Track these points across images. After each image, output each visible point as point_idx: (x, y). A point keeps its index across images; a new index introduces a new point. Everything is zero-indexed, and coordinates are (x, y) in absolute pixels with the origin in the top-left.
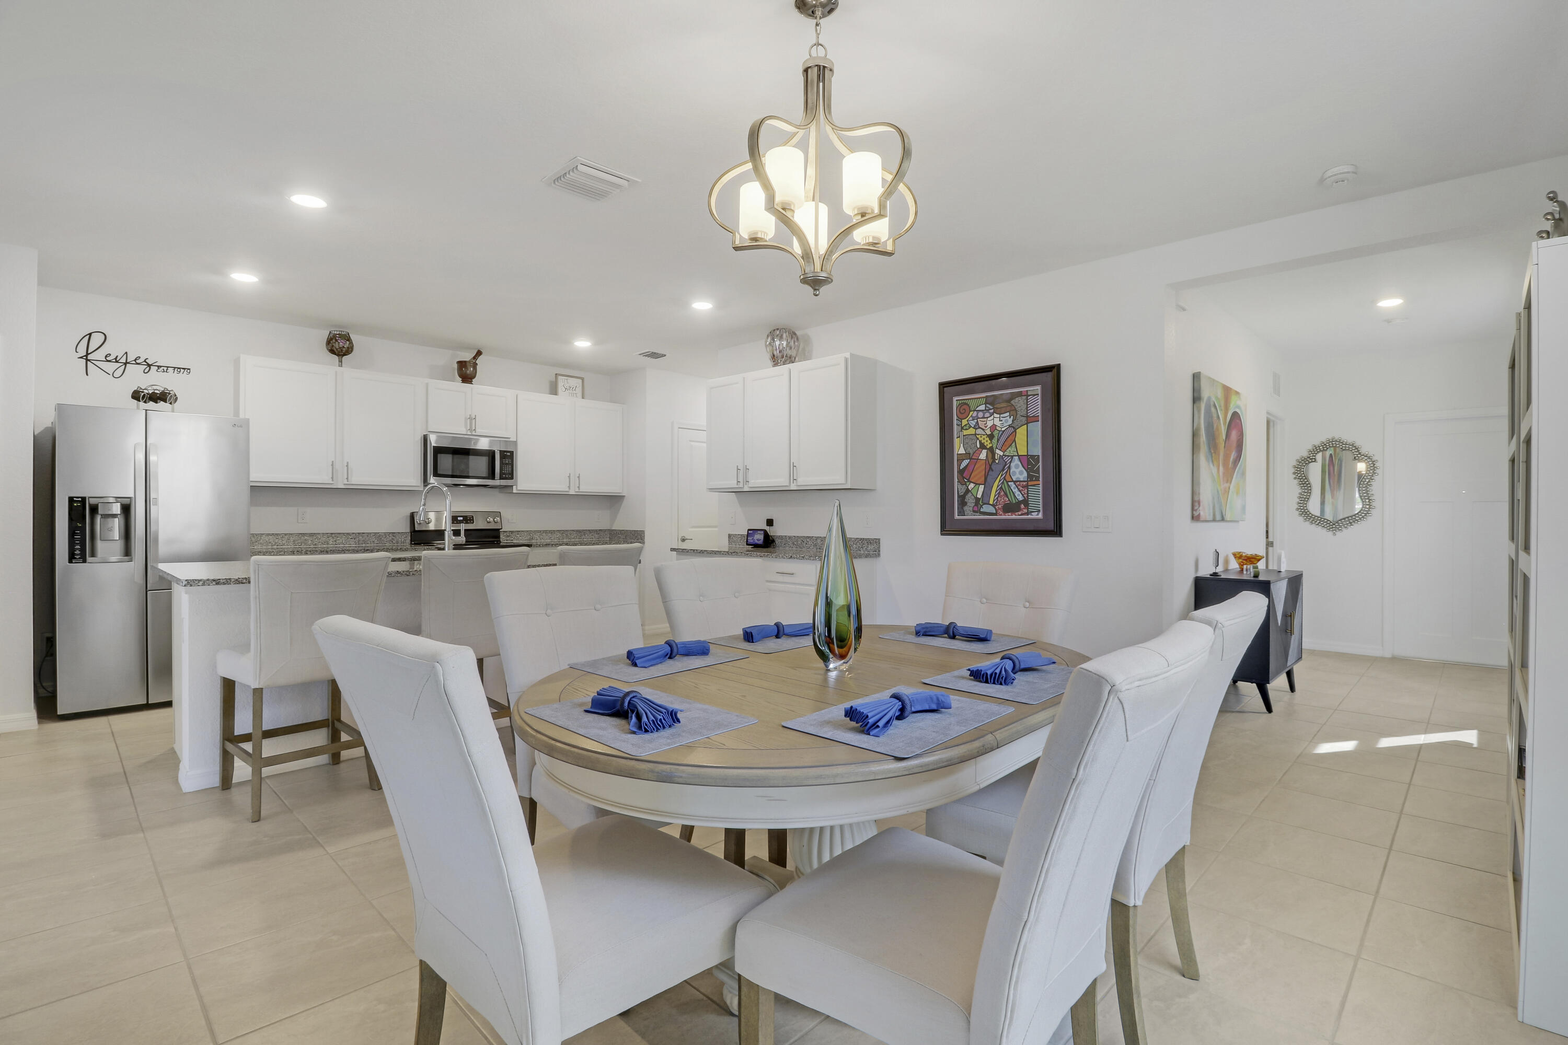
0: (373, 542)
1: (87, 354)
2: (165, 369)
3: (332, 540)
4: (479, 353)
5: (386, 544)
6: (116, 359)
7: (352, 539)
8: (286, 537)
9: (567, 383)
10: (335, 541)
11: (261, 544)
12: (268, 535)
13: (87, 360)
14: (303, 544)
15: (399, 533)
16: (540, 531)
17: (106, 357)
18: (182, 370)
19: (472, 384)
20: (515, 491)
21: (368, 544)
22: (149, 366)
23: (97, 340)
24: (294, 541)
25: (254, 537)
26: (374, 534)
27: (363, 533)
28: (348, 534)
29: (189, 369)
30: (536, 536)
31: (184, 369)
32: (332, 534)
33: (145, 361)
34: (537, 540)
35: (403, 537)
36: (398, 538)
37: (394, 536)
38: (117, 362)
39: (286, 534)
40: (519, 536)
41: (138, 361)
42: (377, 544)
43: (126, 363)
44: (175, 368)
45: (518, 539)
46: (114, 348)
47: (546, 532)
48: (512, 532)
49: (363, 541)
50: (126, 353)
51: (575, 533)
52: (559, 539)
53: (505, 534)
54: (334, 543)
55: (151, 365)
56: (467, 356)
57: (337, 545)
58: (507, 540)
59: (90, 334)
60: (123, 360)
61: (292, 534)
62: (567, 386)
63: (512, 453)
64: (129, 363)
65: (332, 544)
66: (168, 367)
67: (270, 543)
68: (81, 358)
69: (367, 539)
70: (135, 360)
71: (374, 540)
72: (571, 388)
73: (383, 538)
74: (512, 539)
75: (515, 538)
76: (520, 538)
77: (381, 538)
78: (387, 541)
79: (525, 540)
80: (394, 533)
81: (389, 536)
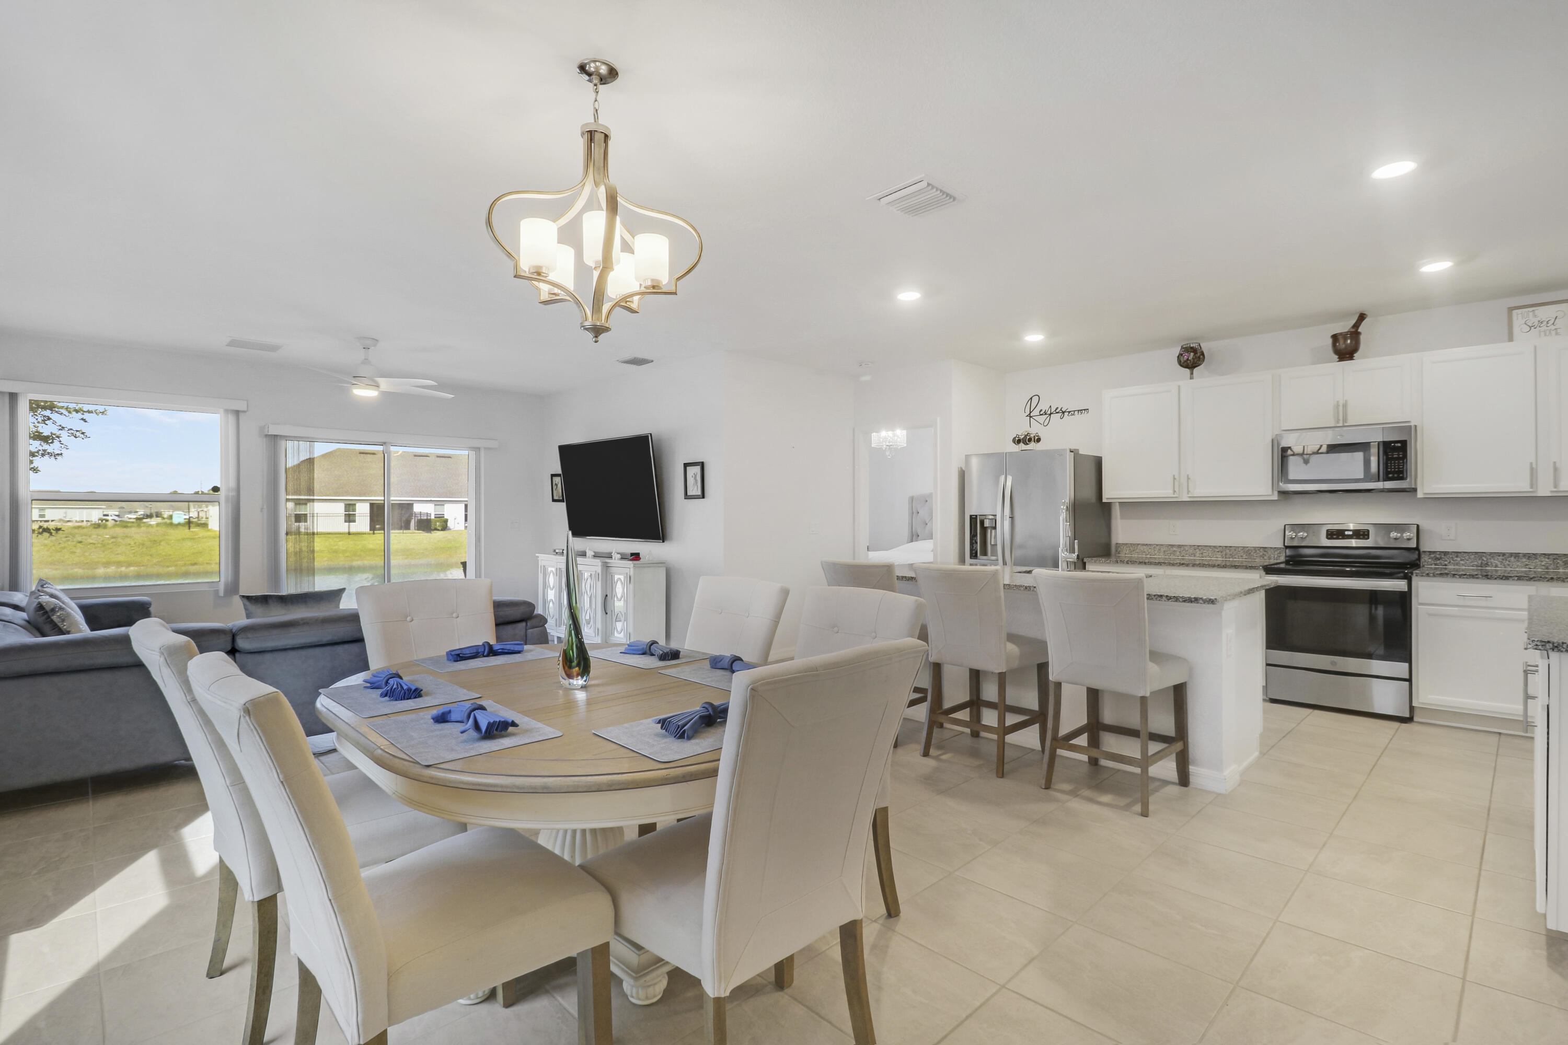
0: (1242, 556)
1: (1030, 412)
2: (1073, 412)
3: (1198, 552)
4: (1362, 317)
5: (1256, 560)
6: (1045, 412)
7: (1218, 552)
8: (1158, 547)
9: (1535, 316)
10: (1202, 554)
11: (1137, 553)
12: (1143, 545)
13: (1030, 417)
14: (1172, 555)
15: (1271, 548)
16: (1504, 554)
17: (1040, 412)
18: (1083, 411)
19: (1353, 360)
20: (1420, 494)
21: (1235, 558)
22: (1063, 413)
23: (1035, 400)
24: (1164, 551)
25: (1132, 546)
26: (1242, 548)
27: (1231, 547)
28: (1214, 547)
29: (1088, 409)
30: (1495, 561)
31: (1085, 410)
32: (1199, 546)
33: (1061, 410)
34: (1496, 566)
35: (1276, 553)
36: (1269, 553)
37: (1265, 551)
38: (1046, 414)
39: (1157, 545)
40: (1459, 559)
41: (1057, 411)
42: (1246, 559)
43: (1051, 414)
44: (1079, 410)
45: (1457, 564)
46: (1044, 406)
47: (1516, 555)
48: (1446, 553)
49: (1231, 555)
50: (1050, 406)
52: (1547, 568)
53: (1432, 556)
54: (1201, 555)
55: (1065, 412)
56: (1345, 326)
57: (1203, 557)
58: (1436, 565)
59: (1031, 398)
60: (1049, 412)
61: (1162, 545)
62: (1533, 320)
63: (1404, 443)
64: (1052, 413)
65: (1199, 557)
66: (1074, 411)
67: (1144, 552)
68: (1027, 416)
69: (1235, 553)
70: (1055, 411)
71: (1242, 554)
72: (1545, 323)
73: (1252, 553)
74: (1446, 563)
75: (1452, 562)
76: (1463, 562)
77: (1250, 553)
78: (1256, 557)
79: (1473, 566)
80: (1266, 548)
81: (1260, 551)
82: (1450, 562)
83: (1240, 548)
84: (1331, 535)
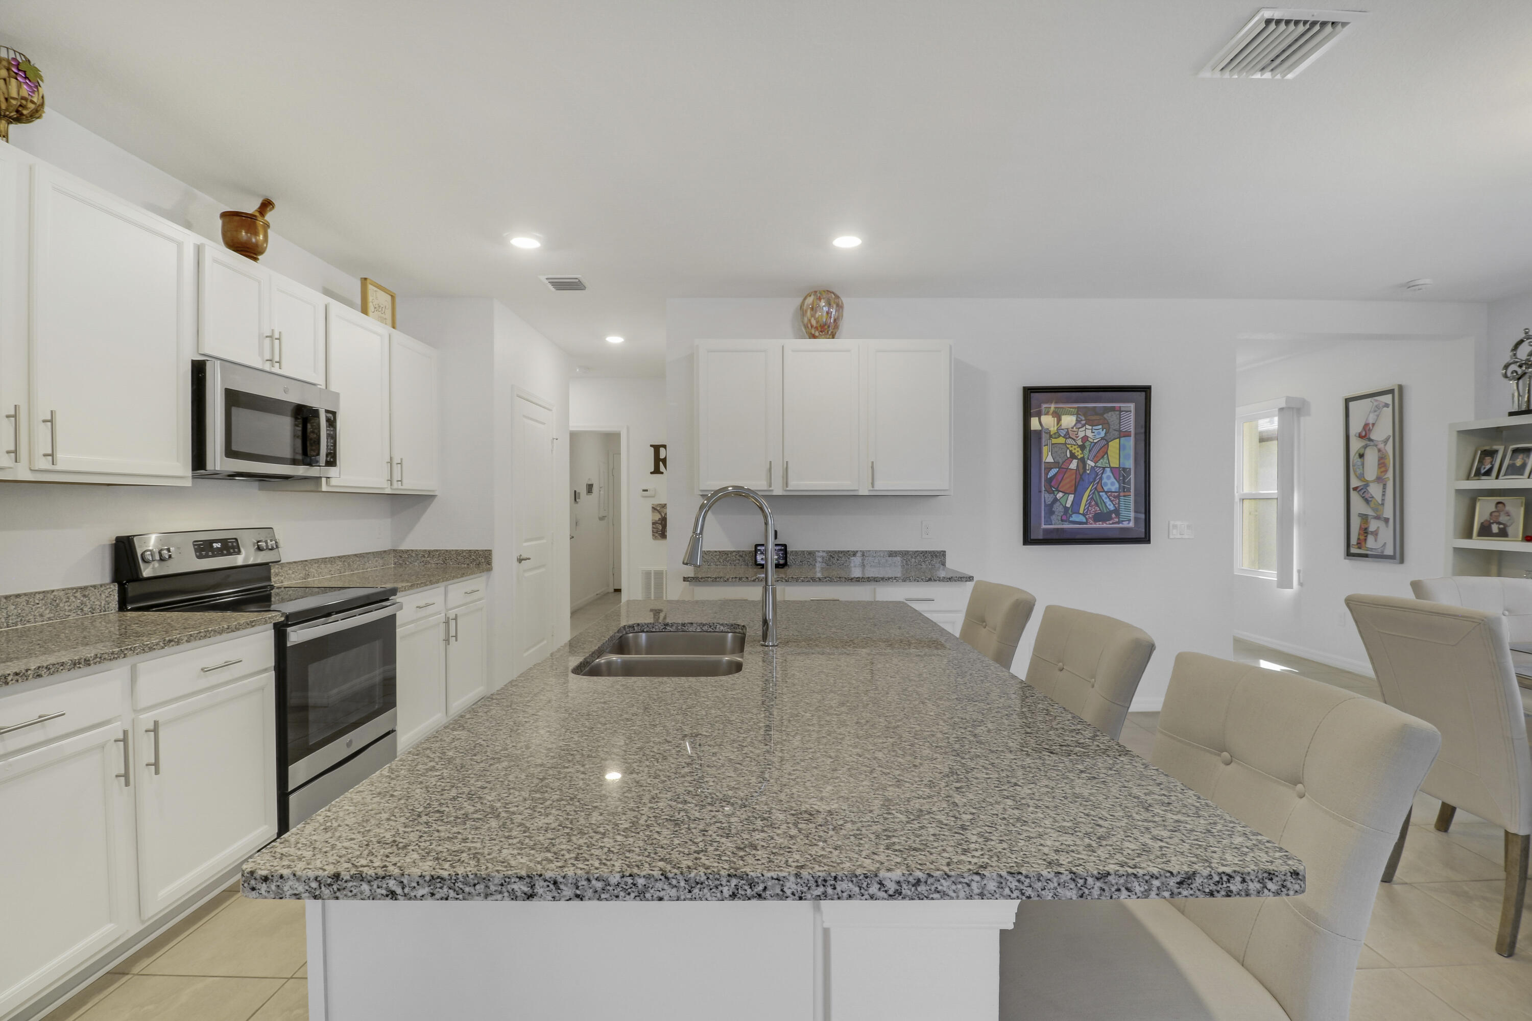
0: (41, 615)
4: (266, 205)
5: (70, 618)
9: (377, 297)
15: (94, 587)
19: (257, 262)
26: (41, 596)
27: (18, 596)
30: (314, 570)
34: (314, 576)
35: (103, 596)
36: (92, 598)
37: (84, 596)
42: (50, 619)
45: (289, 579)
48: (282, 566)
49: (18, 615)
51: (358, 559)
53: (274, 570)
56: (250, 207)
62: (377, 302)
72: (380, 308)
73: (61, 605)
74: (282, 578)
75: (287, 576)
76: (293, 576)
77: (58, 605)
78: (70, 611)
79: (300, 579)
80: (85, 588)
81: (75, 597)
82: (285, 578)
83: (38, 596)
84: (204, 548)
